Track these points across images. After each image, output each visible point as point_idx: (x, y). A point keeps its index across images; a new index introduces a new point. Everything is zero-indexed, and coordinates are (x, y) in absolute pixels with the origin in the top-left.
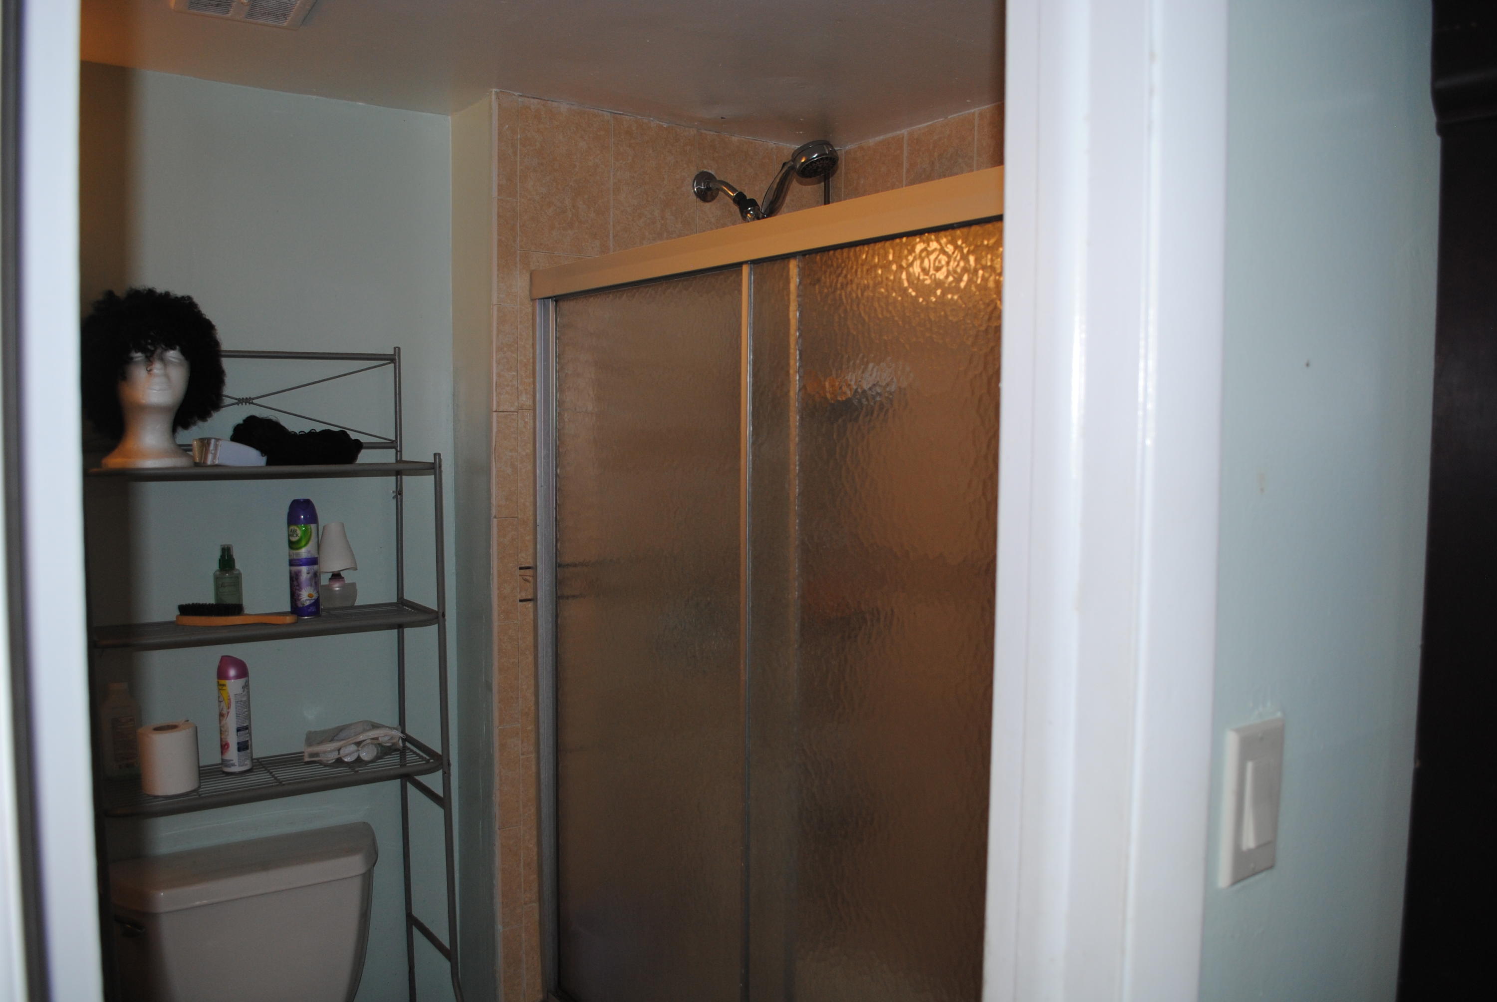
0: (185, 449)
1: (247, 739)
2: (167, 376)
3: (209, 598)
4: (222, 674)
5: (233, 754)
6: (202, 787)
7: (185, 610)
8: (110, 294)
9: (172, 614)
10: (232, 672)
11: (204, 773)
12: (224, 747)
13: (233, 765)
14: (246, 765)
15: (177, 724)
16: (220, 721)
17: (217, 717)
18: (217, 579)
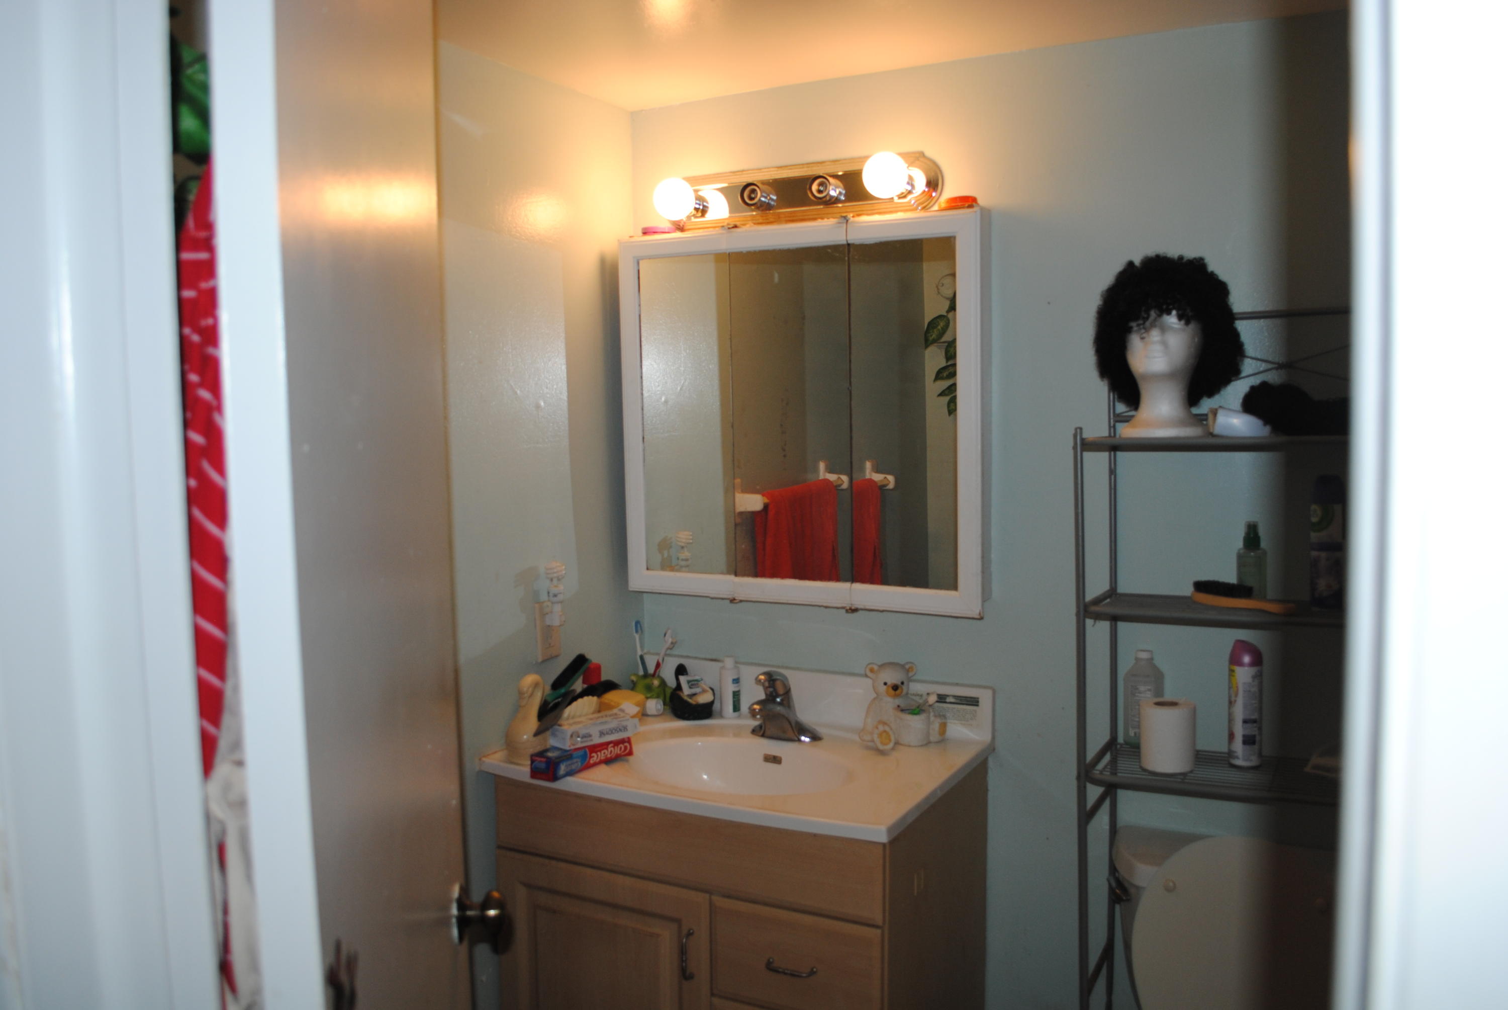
0: (1201, 419)
1: (1253, 733)
2: (1164, 343)
3: (1230, 577)
4: (1235, 660)
5: (1238, 746)
6: (1195, 772)
7: (1201, 587)
8: (1131, 264)
9: (1188, 590)
10: (1247, 659)
11: (1201, 758)
12: (1231, 736)
13: (1237, 758)
14: (1251, 761)
15: (1177, 701)
16: (1229, 708)
17: (1227, 703)
18: (1240, 557)
